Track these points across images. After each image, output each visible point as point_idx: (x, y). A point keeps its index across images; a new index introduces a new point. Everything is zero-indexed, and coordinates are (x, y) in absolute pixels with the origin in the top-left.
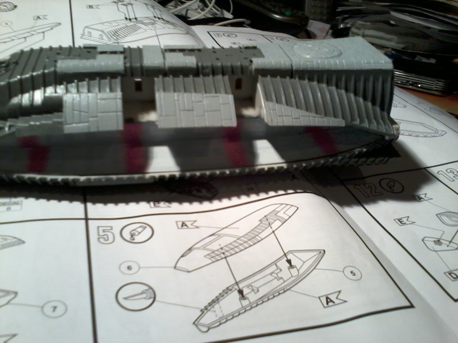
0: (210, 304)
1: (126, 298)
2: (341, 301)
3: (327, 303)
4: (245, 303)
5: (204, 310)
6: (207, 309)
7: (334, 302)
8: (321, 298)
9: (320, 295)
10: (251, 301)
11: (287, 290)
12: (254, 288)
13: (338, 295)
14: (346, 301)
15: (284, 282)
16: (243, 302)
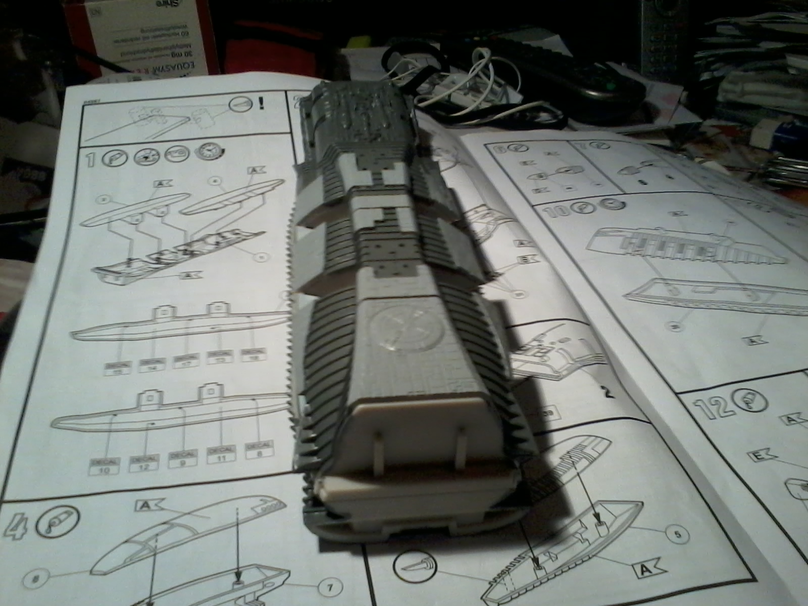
0: (499, 576)
1: (404, 569)
2: (660, 571)
3: (643, 572)
4: (541, 573)
5: (493, 583)
6: (496, 581)
7: (650, 572)
8: (635, 566)
9: (634, 562)
10: (548, 572)
11: (594, 556)
12: (552, 555)
13: (657, 563)
14: (666, 571)
15: (590, 544)
16: (538, 572)
